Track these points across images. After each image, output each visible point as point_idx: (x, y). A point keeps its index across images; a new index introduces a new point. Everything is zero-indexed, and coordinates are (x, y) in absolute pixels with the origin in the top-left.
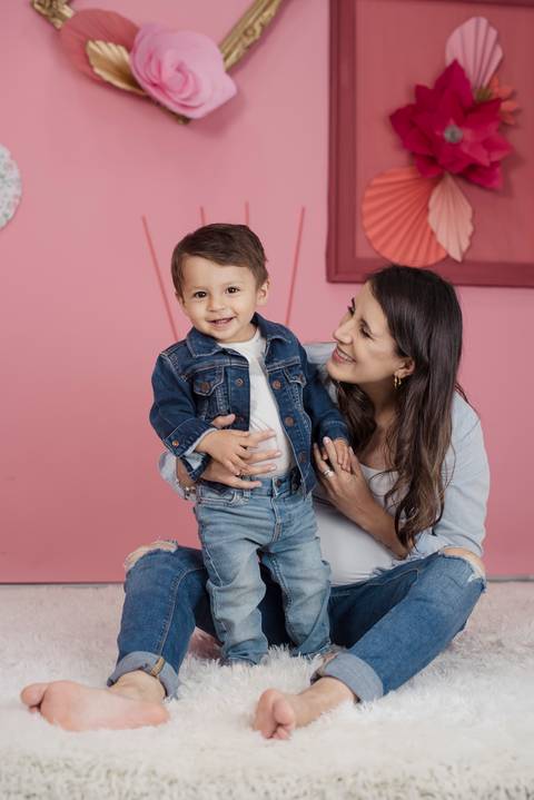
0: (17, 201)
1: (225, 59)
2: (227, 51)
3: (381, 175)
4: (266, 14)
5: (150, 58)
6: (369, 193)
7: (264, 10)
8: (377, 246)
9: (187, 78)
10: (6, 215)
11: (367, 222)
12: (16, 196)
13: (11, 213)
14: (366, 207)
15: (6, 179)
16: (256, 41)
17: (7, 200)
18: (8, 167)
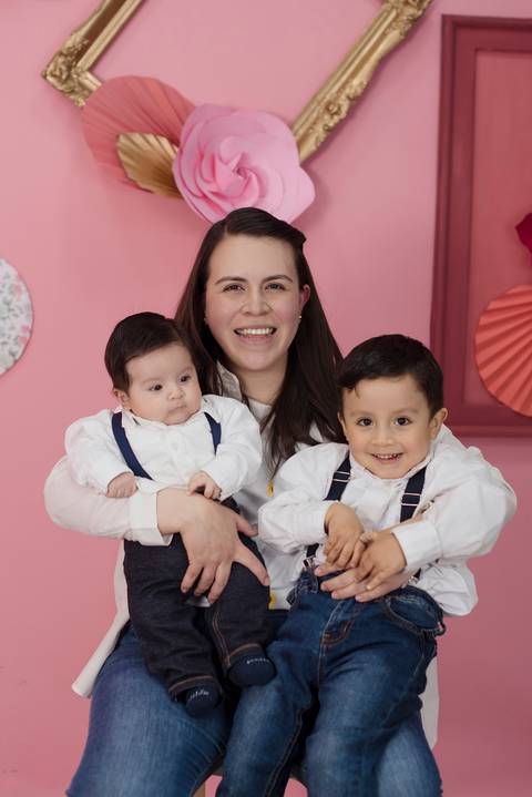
0: (27, 335)
1: (300, 144)
2: (301, 132)
3: (503, 297)
4: (355, 82)
5: (202, 157)
6: (484, 320)
7: (353, 75)
8: (492, 389)
9: (249, 181)
10: (13, 354)
11: (481, 357)
12: (25, 328)
13: (19, 350)
14: (481, 338)
15: (12, 306)
16: (341, 120)
17: (14, 334)
18: (15, 290)
